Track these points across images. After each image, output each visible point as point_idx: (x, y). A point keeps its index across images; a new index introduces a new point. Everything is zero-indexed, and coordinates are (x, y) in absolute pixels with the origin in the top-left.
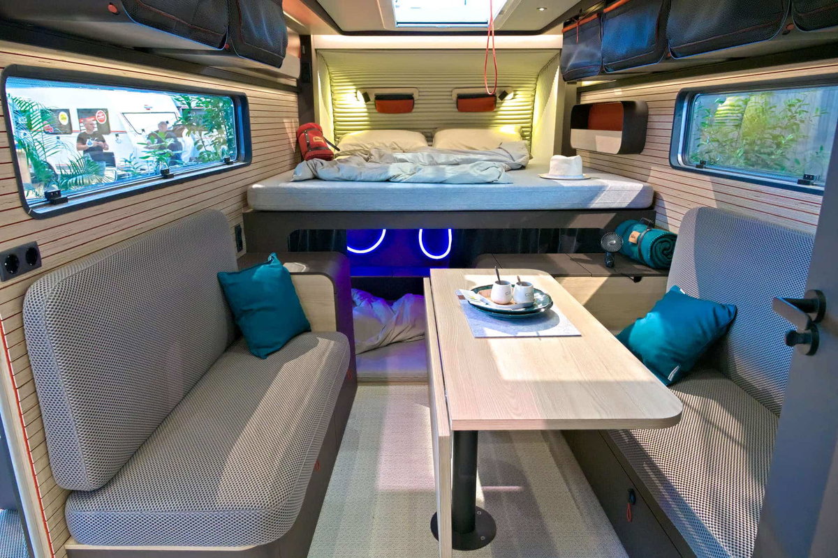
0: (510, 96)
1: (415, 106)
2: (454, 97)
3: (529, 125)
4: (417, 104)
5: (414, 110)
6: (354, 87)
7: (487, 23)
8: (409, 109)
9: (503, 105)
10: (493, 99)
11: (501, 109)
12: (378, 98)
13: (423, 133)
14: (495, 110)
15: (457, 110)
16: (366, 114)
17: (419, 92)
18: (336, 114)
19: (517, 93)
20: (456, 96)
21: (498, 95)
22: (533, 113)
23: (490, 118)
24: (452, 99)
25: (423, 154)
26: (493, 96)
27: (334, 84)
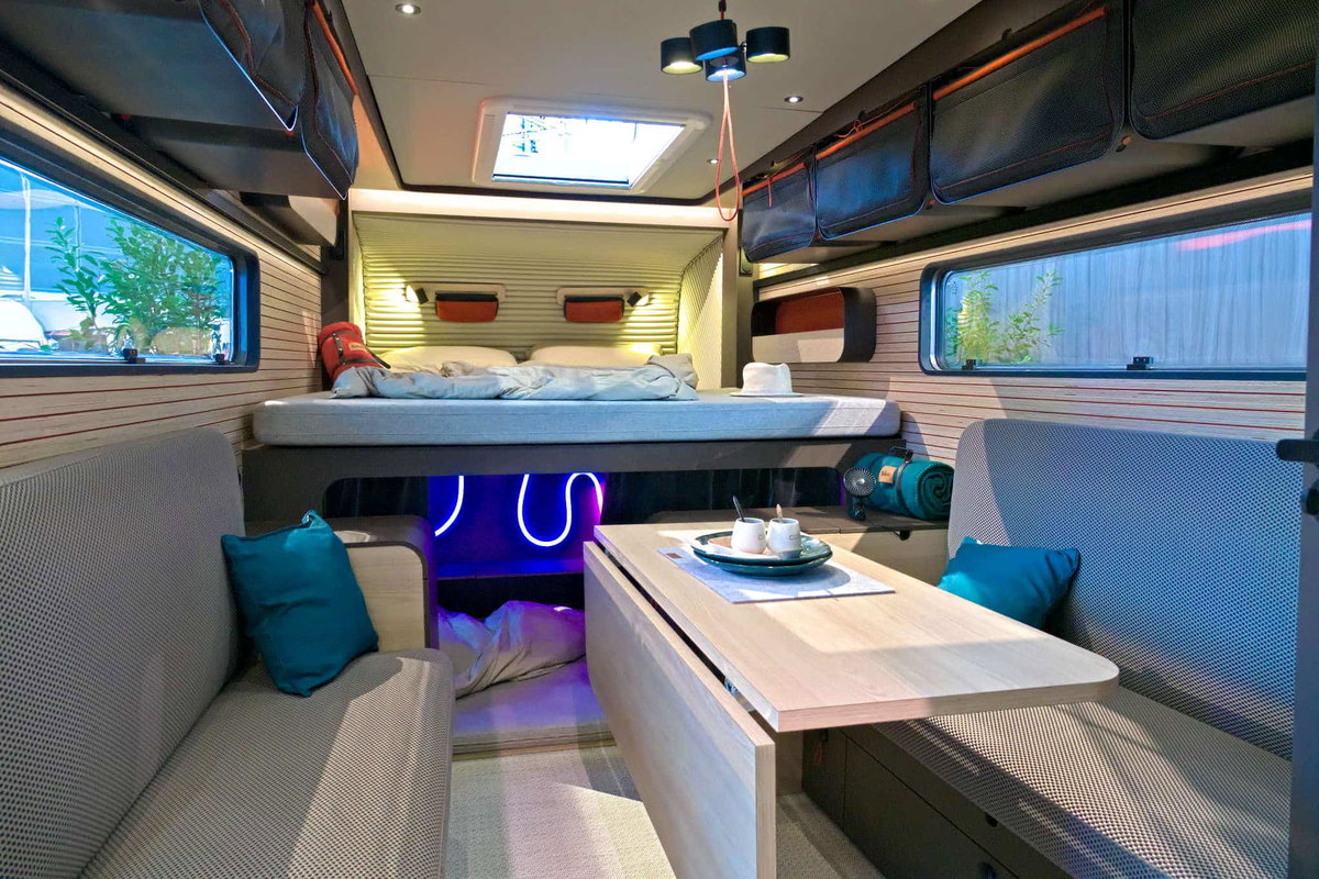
0: (644, 300)
1: (499, 312)
2: (561, 300)
3: (672, 343)
4: (502, 309)
5: (497, 318)
6: (403, 280)
7: (627, 183)
8: (490, 316)
9: (634, 313)
10: (619, 304)
11: (631, 319)
12: (441, 297)
13: (509, 351)
14: (622, 321)
15: (564, 319)
16: (420, 323)
17: (507, 291)
18: (371, 321)
19: (654, 296)
20: (564, 299)
21: (626, 299)
22: (677, 327)
23: (615, 332)
24: (557, 303)
25: (536, 369)
26: (618, 299)
27: (369, 275)
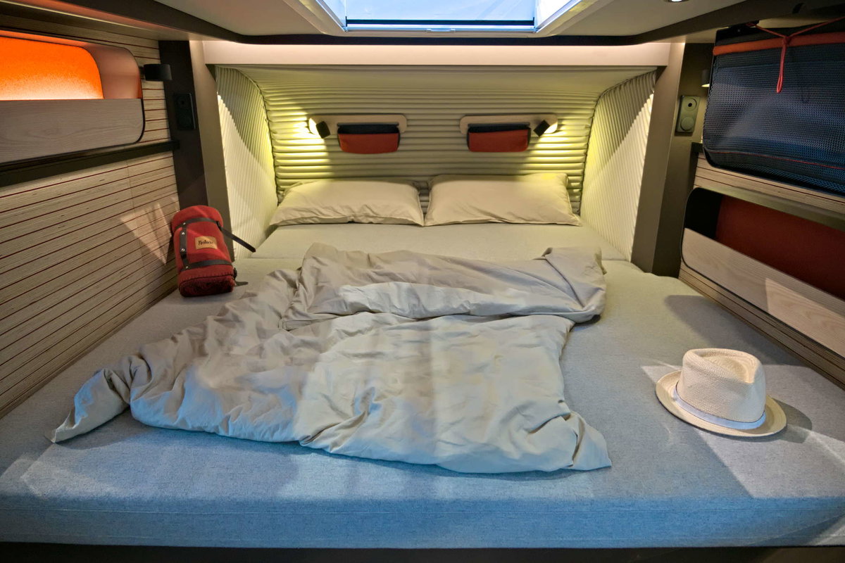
0: (553, 127)
1: (402, 141)
2: (464, 130)
3: (579, 171)
4: (405, 138)
5: (399, 148)
6: (305, 113)
8: (393, 148)
9: (540, 140)
10: (524, 133)
11: (538, 146)
12: (343, 129)
13: (414, 184)
14: (529, 148)
15: (466, 148)
16: (324, 154)
17: (408, 120)
18: (278, 155)
19: (564, 123)
20: (467, 127)
21: (533, 127)
22: (586, 154)
23: (521, 161)
24: (460, 132)
26: (524, 127)
27: (271, 109)
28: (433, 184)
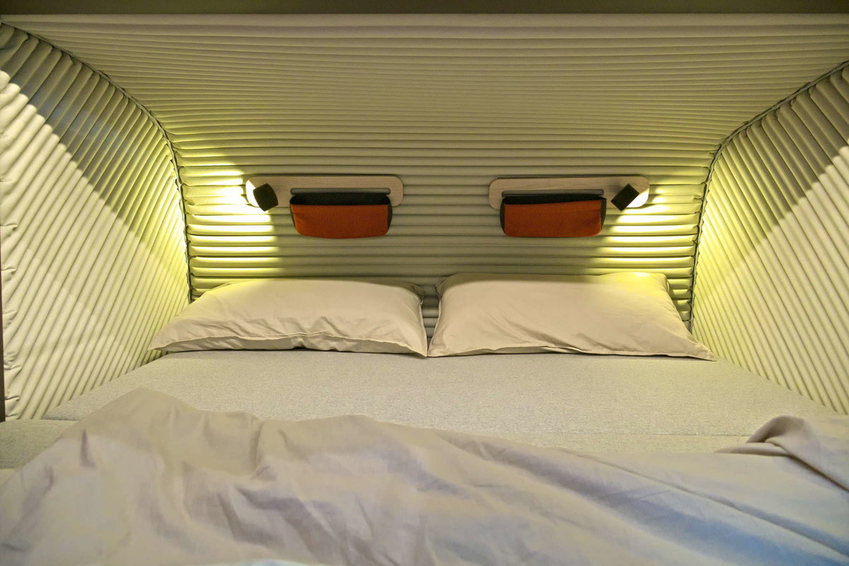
0: (642, 198)
1: (394, 221)
2: (496, 201)
3: (686, 271)
4: (399, 215)
5: (391, 231)
6: (239, 173)
8: (380, 229)
9: (621, 220)
10: (596, 205)
11: (616, 229)
12: (299, 199)
13: (413, 288)
14: (601, 233)
15: (501, 231)
16: (270, 239)
17: (404, 186)
18: (194, 238)
19: (658, 191)
20: (500, 198)
21: (609, 196)
23: (588, 253)
24: (489, 205)
26: (596, 197)
27: (185, 164)
28: (443, 290)
